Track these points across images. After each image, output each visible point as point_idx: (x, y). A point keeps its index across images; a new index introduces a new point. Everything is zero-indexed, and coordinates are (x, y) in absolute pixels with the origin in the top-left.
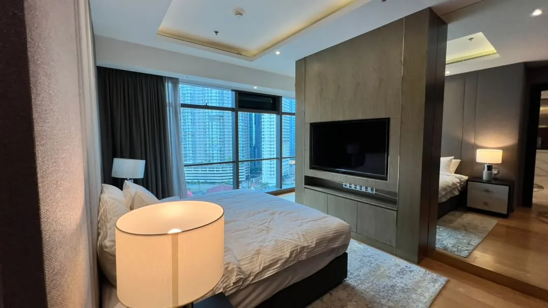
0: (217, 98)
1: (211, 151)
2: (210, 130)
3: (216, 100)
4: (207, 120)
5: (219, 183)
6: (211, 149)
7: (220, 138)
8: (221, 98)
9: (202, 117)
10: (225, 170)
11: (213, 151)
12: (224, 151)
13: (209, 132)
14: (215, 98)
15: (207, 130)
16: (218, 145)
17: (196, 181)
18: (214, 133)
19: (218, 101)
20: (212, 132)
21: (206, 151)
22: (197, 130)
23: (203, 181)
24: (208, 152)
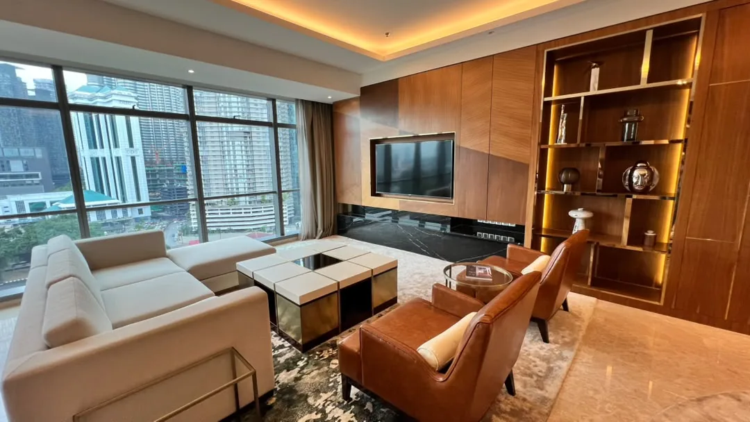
0: (240, 105)
1: (234, 185)
2: (232, 153)
3: (238, 108)
4: (225, 139)
5: (250, 230)
6: (234, 181)
7: (248, 165)
8: (245, 104)
9: (217, 134)
10: (257, 212)
11: (237, 184)
12: (254, 183)
13: (229, 155)
14: (235, 105)
15: (226, 153)
16: (245, 176)
17: (215, 229)
18: (237, 158)
19: (240, 110)
20: (235, 156)
21: (226, 184)
22: (211, 154)
23: (226, 228)
24: (229, 186)
